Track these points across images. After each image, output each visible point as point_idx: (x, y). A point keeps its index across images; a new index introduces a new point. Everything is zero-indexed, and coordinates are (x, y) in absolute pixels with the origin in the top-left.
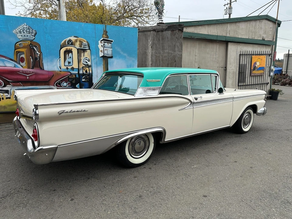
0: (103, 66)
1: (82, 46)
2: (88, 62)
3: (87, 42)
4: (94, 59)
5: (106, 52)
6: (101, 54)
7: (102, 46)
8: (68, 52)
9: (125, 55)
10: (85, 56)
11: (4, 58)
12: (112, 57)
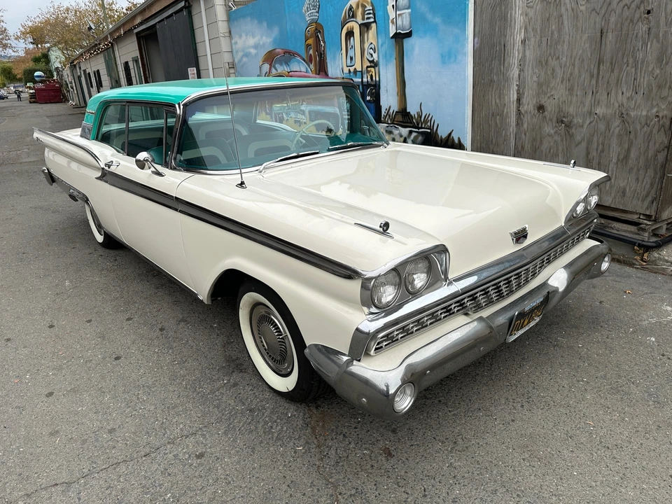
0: (395, 61)
1: (366, 16)
2: (373, 54)
3: (372, 5)
4: (382, 45)
5: (399, 22)
6: (392, 31)
7: (393, 6)
8: (350, 34)
9: (437, 20)
10: (370, 41)
11: (299, 58)
12: (409, 35)
